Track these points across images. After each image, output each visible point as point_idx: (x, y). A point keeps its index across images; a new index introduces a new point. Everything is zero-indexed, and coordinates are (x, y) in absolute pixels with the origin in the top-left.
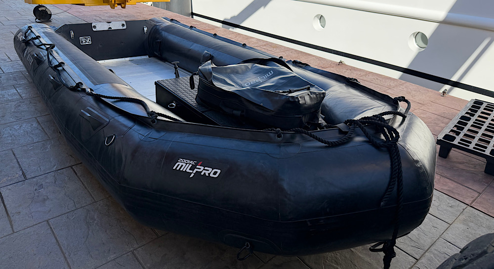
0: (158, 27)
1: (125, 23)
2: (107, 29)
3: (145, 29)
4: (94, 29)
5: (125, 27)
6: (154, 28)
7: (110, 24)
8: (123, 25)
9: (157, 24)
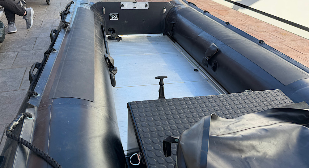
0: (176, 9)
1: (148, 4)
2: (132, 8)
3: (165, 10)
4: (122, 8)
5: (147, 8)
6: (172, 10)
7: (135, 4)
8: (146, 6)
9: (176, 6)
